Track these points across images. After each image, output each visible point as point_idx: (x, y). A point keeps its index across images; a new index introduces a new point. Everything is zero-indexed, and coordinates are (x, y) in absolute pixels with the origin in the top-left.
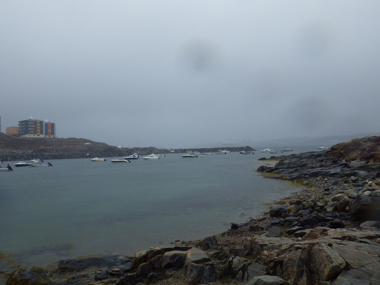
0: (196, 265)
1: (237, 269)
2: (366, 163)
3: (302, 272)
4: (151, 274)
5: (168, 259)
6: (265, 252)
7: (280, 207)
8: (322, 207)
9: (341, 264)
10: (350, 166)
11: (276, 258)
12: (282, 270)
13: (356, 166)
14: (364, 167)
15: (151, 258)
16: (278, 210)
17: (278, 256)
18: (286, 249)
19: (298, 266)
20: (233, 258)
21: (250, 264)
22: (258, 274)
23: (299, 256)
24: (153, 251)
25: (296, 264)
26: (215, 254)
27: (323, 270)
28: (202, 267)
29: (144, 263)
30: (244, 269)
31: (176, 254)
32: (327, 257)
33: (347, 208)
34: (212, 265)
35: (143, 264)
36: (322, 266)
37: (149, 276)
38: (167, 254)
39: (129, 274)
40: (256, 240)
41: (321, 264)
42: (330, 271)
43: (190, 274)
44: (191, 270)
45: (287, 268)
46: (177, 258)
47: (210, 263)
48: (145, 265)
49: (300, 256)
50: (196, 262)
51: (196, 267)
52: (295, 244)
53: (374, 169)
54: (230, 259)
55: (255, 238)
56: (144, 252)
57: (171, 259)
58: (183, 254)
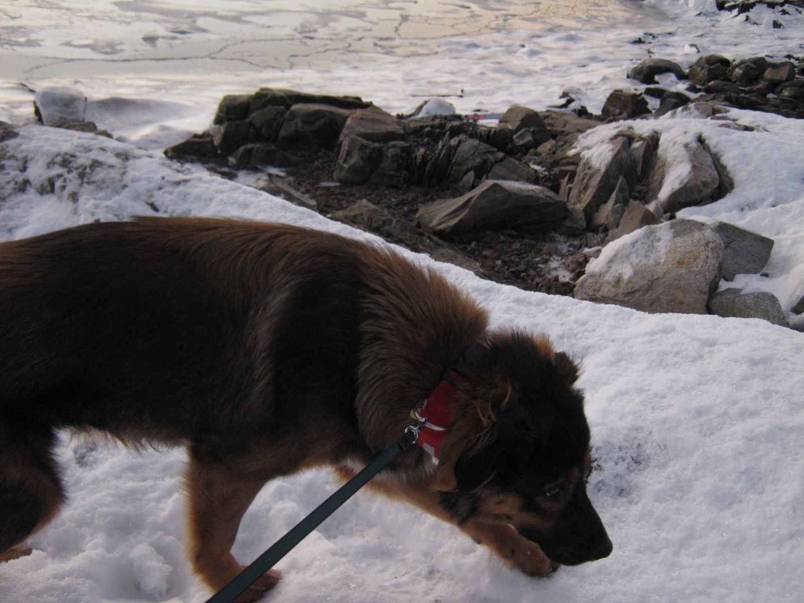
0: (365, 142)
1: (465, 168)
3: (612, 190)
4: (249, 146)
5: (298, 120)
9: (705, 184)
12: (571, 185)
19: (607, 176)
20: (461, 141)
21: (499, 161)
23: (614, 152)
24: (264, 96)
28: (380, 150)
29: (237, 122)
30: (482, 169)
31: (320, 111)
34: (405, 149)
37: (242, 149)
38: (295, 107)
40: (547, 120)
43: (346, 161)
44: (349, 153)
45: (581, 180)
46: (322, 121)
47: (402, 143)
48: (238, 125)
49: (619, 152)
50: (366, 136)
51: (363, 147)
54: (454, 142)
57: (304, 122)
58: (340, 115)
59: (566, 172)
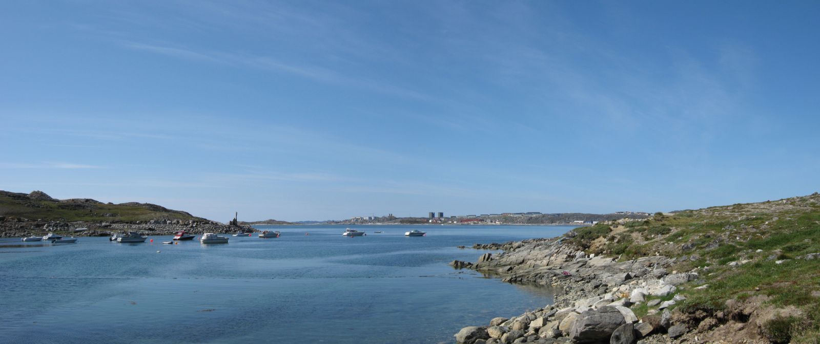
2: (614, 260)
7: (473, 331)
8: (537, 330)
10: (591, 264)
13: (599, 265)
14: (610, 266)
16: (469, 334)
53: (621, 270)
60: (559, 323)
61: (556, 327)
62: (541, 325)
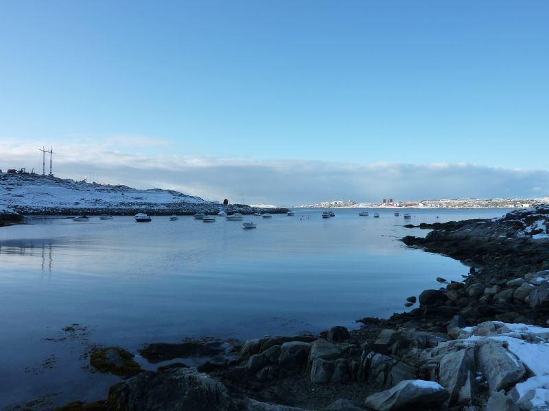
0: (324, 361)
1: (378, 370)
3: (466, 378)
4: (266, 368)
5: (287, 351)
6: (415, 350)
8: (492, 296)
9: (518, 372)
11: (430, 358)
12: (438, 375)
15: (265, 349)
17: (432, 356)
18: (444, 348)
19: (461, 370)
20: (373, 356)
21: (395, 364)
22: (406, 378)
23: (462, 358)
24: (268, 340)
25: (458, 367)
26: (348, 348)
27: (494, 377)
28: (333, 364)
29: (257, 355)
30: (387, 369)
31: (297, 346)
32: (499, 361)
33: (527, 298)
34: (345, 362)
35: (254, 355)
36: (493, 373)
37: (263, 370)
38: (285, 345)
39: (237, 367)
40: (402, 334)
41: (492, 369)
42: (504, 380)
43: (316, 372)
44: (318, 368)
45: (445, 373)
46: (299, 351)
47: (342, 359)
48: (258, 357)
49: (464, 358)
50: (324, 357)
51: (324, 364)
52: (456, 342)
54: (369, 356)
55: (400, 330)
56: (256, 341)
57: (290, 352)
58: (307, 346)
59: (433, 367)
60: (514, 291)
61: (509, 295)
62: (495, 292)
